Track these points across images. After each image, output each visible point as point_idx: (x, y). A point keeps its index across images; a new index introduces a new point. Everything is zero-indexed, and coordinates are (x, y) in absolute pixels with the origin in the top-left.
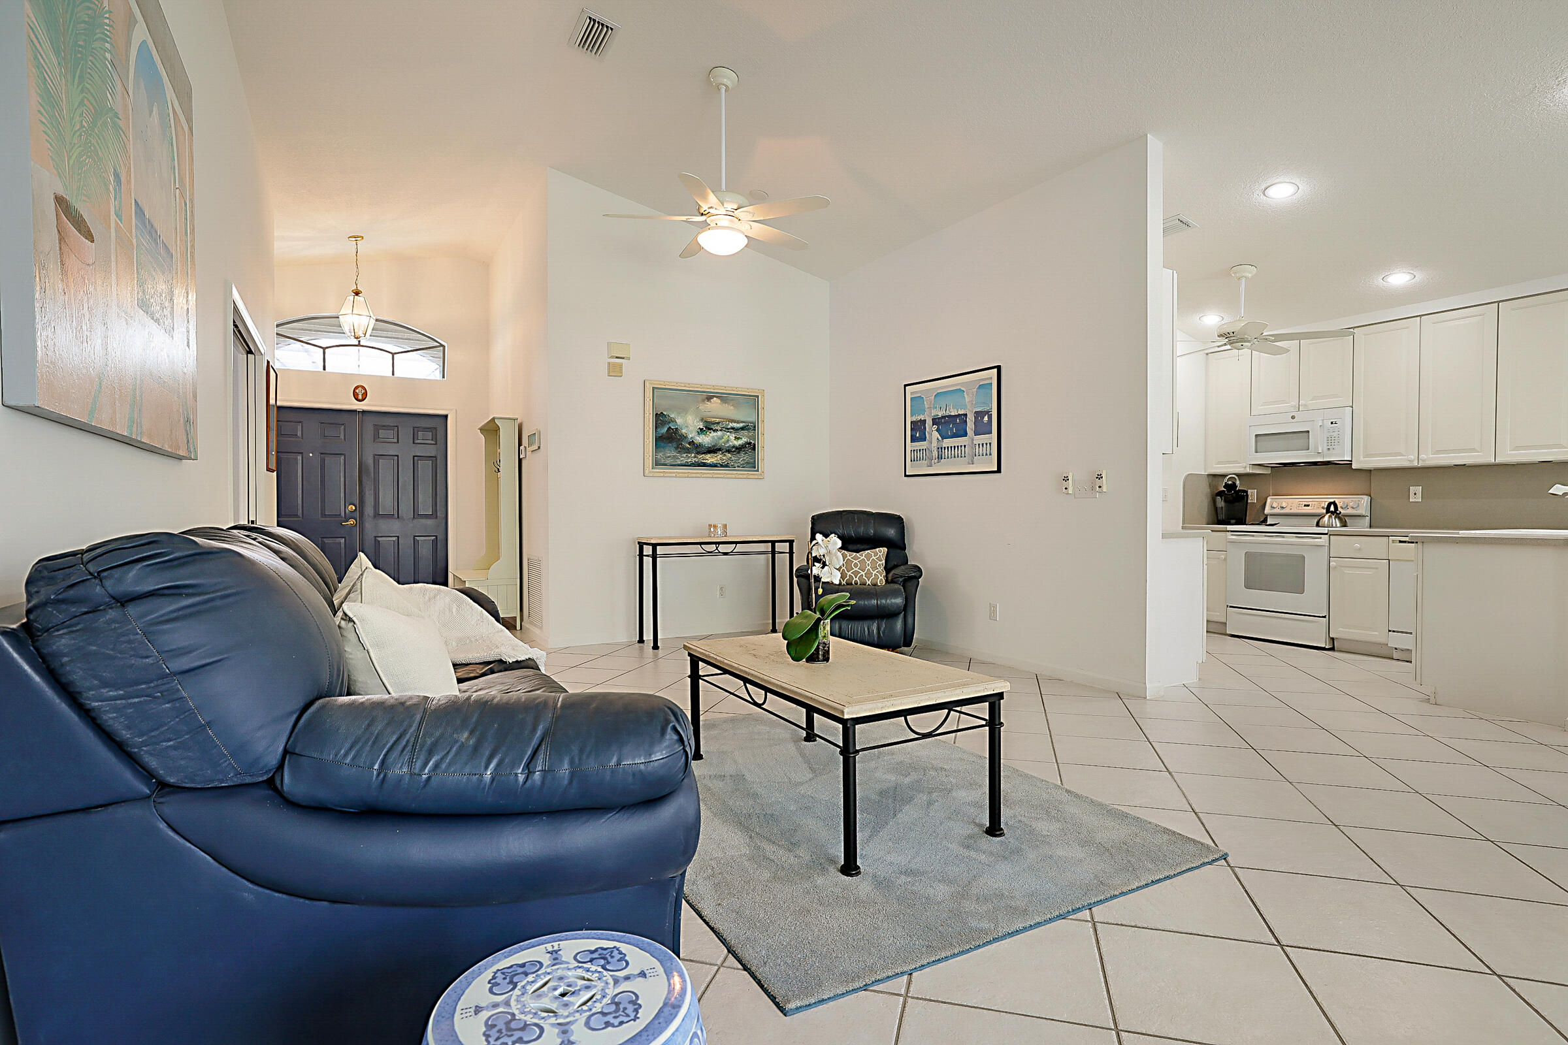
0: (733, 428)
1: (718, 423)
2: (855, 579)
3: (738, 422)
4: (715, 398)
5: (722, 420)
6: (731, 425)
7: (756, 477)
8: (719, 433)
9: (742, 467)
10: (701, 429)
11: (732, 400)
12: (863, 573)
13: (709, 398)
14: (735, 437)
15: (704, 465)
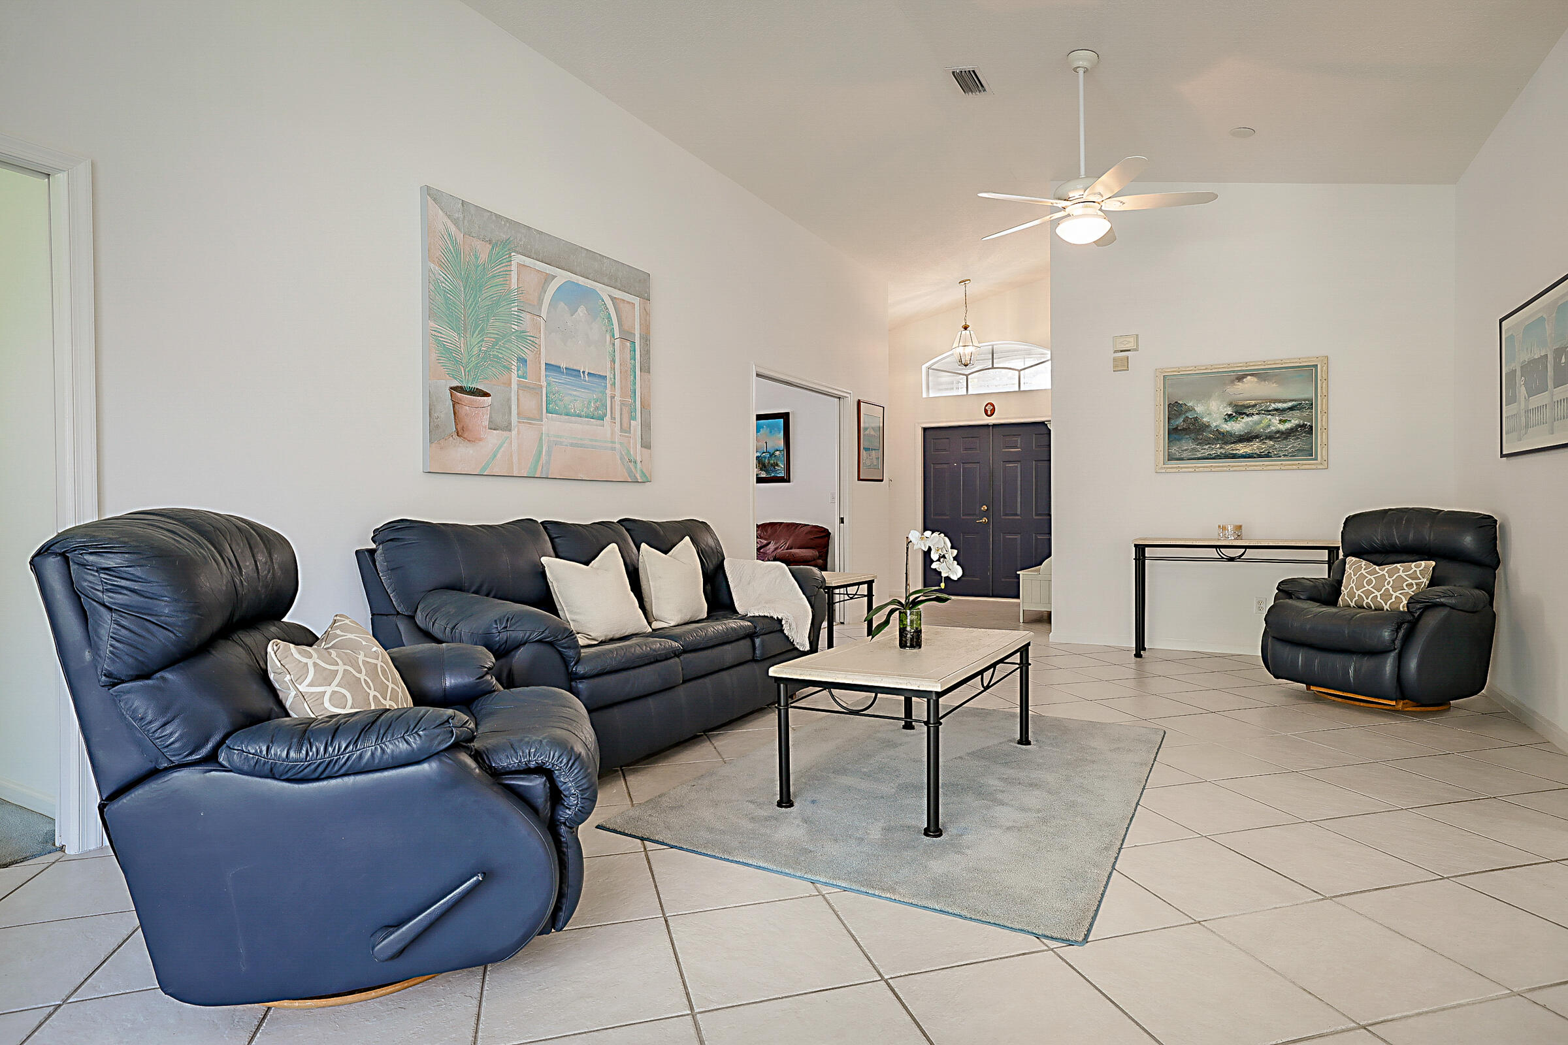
0: (1276, 410)
1: (1254, 406)
2: (1366, 601)
3: (1285, 401)
4: (1249, 377)
5: (1260, 401)
6: (1273, 406)
7: (1313, 467)
8: (1256, 418)
9: (1291, 456)
10: (1230, 416)
11: (1276, 375)
12: (1378, 594)
13: (1240, 378)
14: (1280, 420)
15: (1234, 456)
